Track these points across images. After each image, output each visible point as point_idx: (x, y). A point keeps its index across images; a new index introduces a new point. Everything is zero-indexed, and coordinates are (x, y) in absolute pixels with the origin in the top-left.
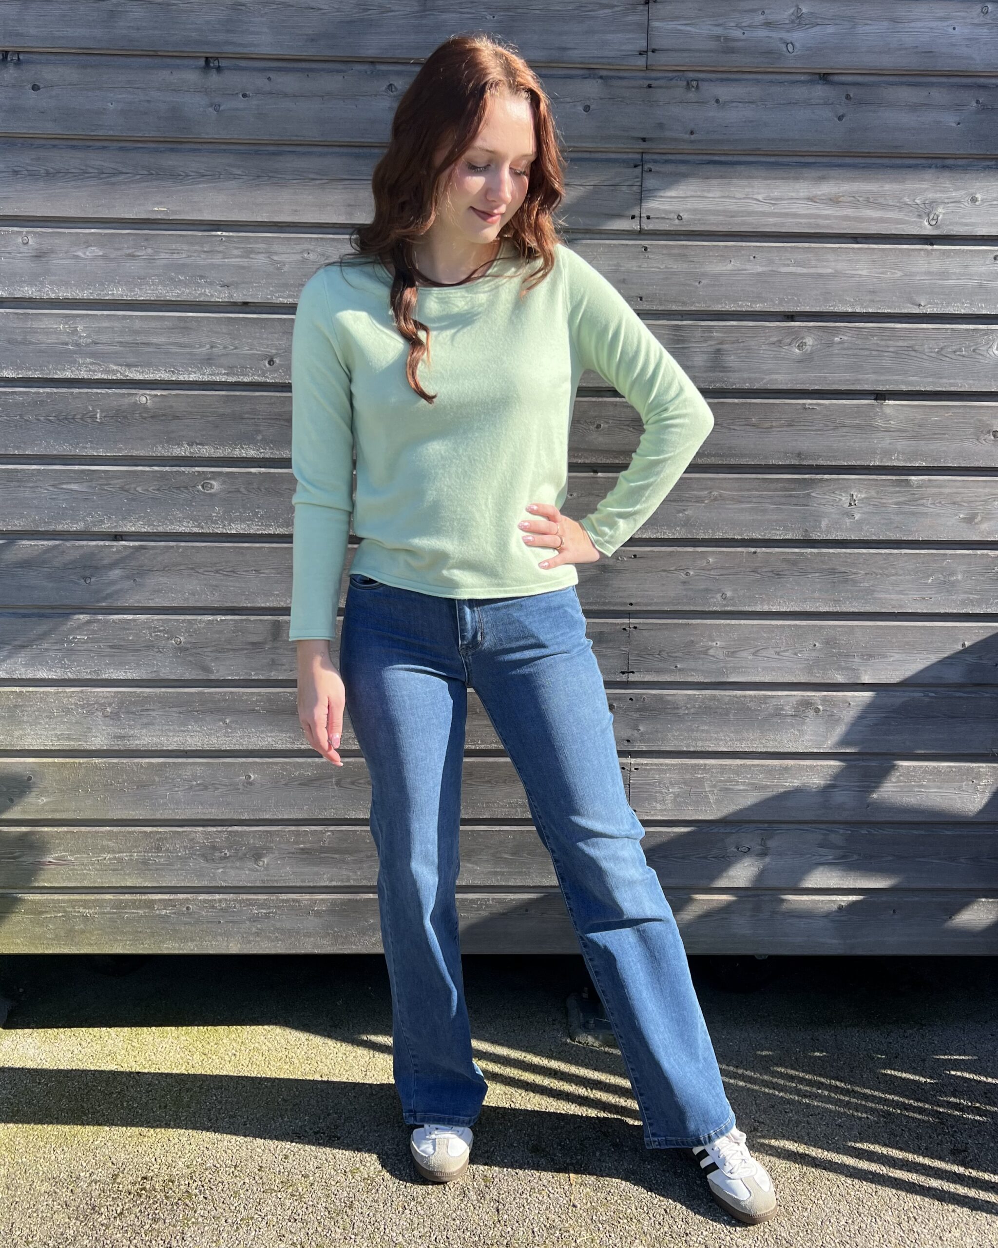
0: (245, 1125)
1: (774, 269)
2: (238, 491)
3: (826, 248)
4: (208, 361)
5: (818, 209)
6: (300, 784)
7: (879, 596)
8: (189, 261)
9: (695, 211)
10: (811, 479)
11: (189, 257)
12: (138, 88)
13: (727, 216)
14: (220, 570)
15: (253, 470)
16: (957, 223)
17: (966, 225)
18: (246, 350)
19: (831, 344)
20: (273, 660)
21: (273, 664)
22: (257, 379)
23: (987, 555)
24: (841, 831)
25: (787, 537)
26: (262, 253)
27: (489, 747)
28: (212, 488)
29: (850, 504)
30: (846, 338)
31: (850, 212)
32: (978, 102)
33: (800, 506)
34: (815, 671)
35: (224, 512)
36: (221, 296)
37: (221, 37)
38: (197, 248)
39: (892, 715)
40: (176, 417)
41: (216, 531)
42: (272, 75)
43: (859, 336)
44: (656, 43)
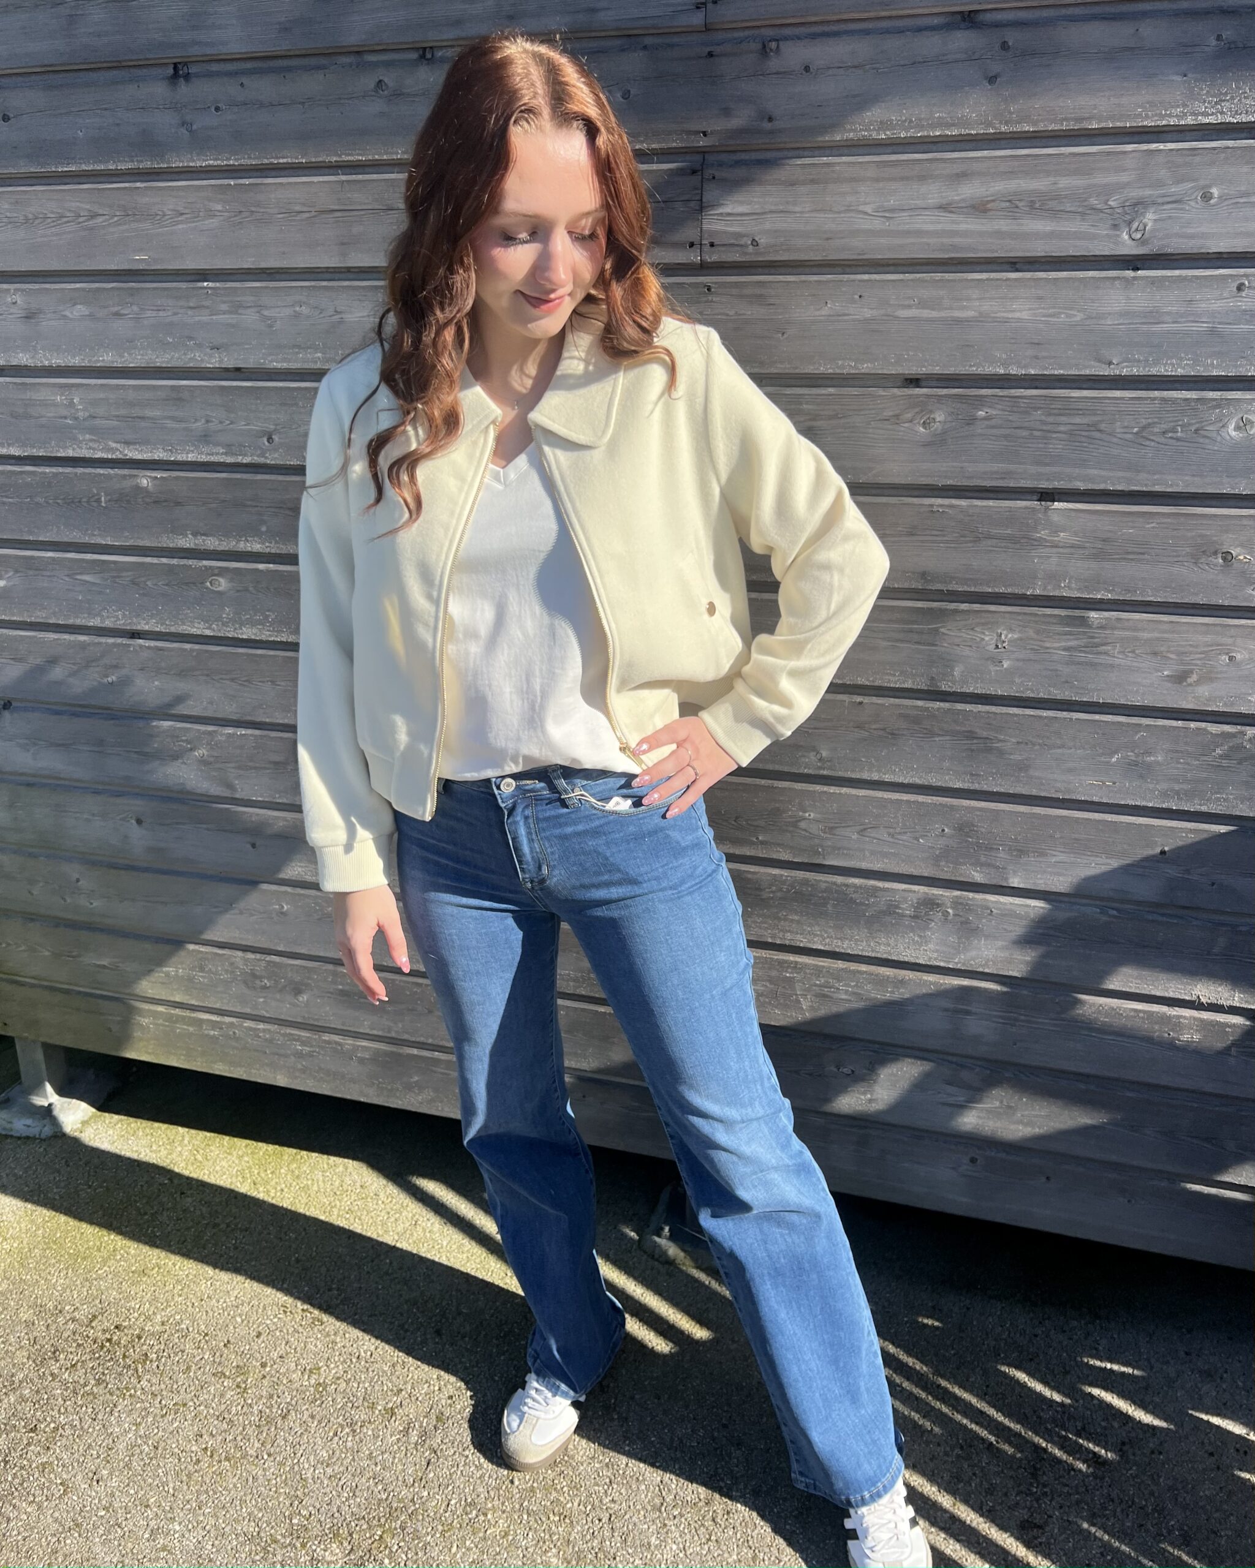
1: (889, 312)
2: (246, 590)
3: (967, 280)
5: (953, 222)
7: (1037, 774)
8: (175, 319)
9: (776, 233)
10: (940, 610)
11: (175, 314)
12: (106, 109)
13: (820, 238)
14: (237, 678)
15: (261, 567)
16: (1178, 235)
17: (1191, 236)
18: (242, 425)
19: (973, 420)
22: (257, 459)
25: (906, 686)
26: (252, 307)
28: (220, 585)
29: (997, 647)
30: (994, 413)
31: (1005, 225)
32: (1219, 38)
33: (924, 644)
34: (943, 863)
35: (235, 613)
37: (186, 36)
38: (182, 303)
40: (178, 503)
41: (228, 634)
42: (245, 80)
43: (1015, 409)
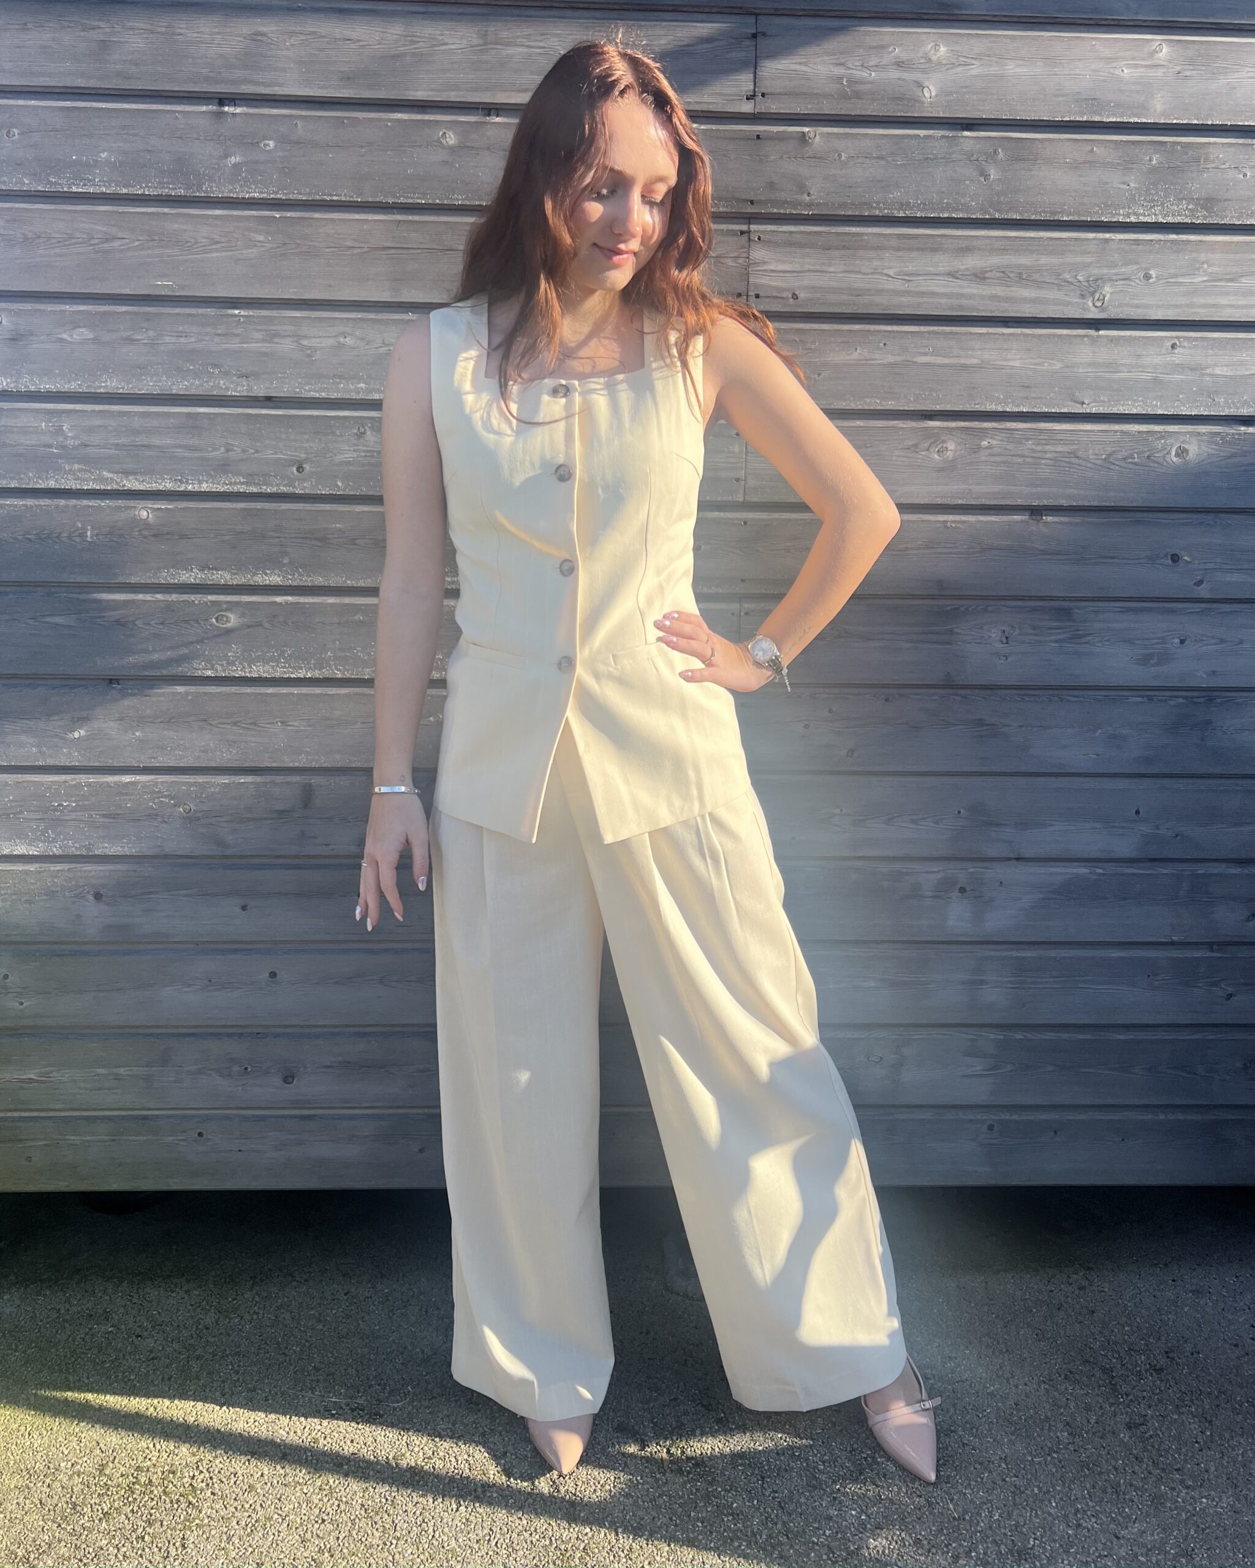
0: (268, 1400)
1: (908, 359)
2: (261, 625)
3: (971, 333)
4: (223, 467)
5: (961, 287)
7: (1036, 753)
8: (199, 346)
9: (814, 289)
11: (199, 341)
12: (136, 135)
13: (852, 295)
14: (240, 721)
15: (279, 600)
16: (1127, 305)
17: (1137, 306)
18: (269, 454)
19: (977, 449)
20: (303, 833)
21: (303, 838)
22: (284, 489)
24: (992, 1036)
25: (925, 682)
26: (289, 336)
28: (228, 621)
29: (1002, 642)
30: (995, 442)
31: (999, 291)
32: (1152, 161)
33: (941, 644)
34: (960, 843)
35: (243, 651)
36: (240, 389)
37: (239, 74)
38: (208, 330)
39: (1054, 896)
40: (183, 536)
41: (233, 673)
43: (1011, 440)
44: (766, 85)
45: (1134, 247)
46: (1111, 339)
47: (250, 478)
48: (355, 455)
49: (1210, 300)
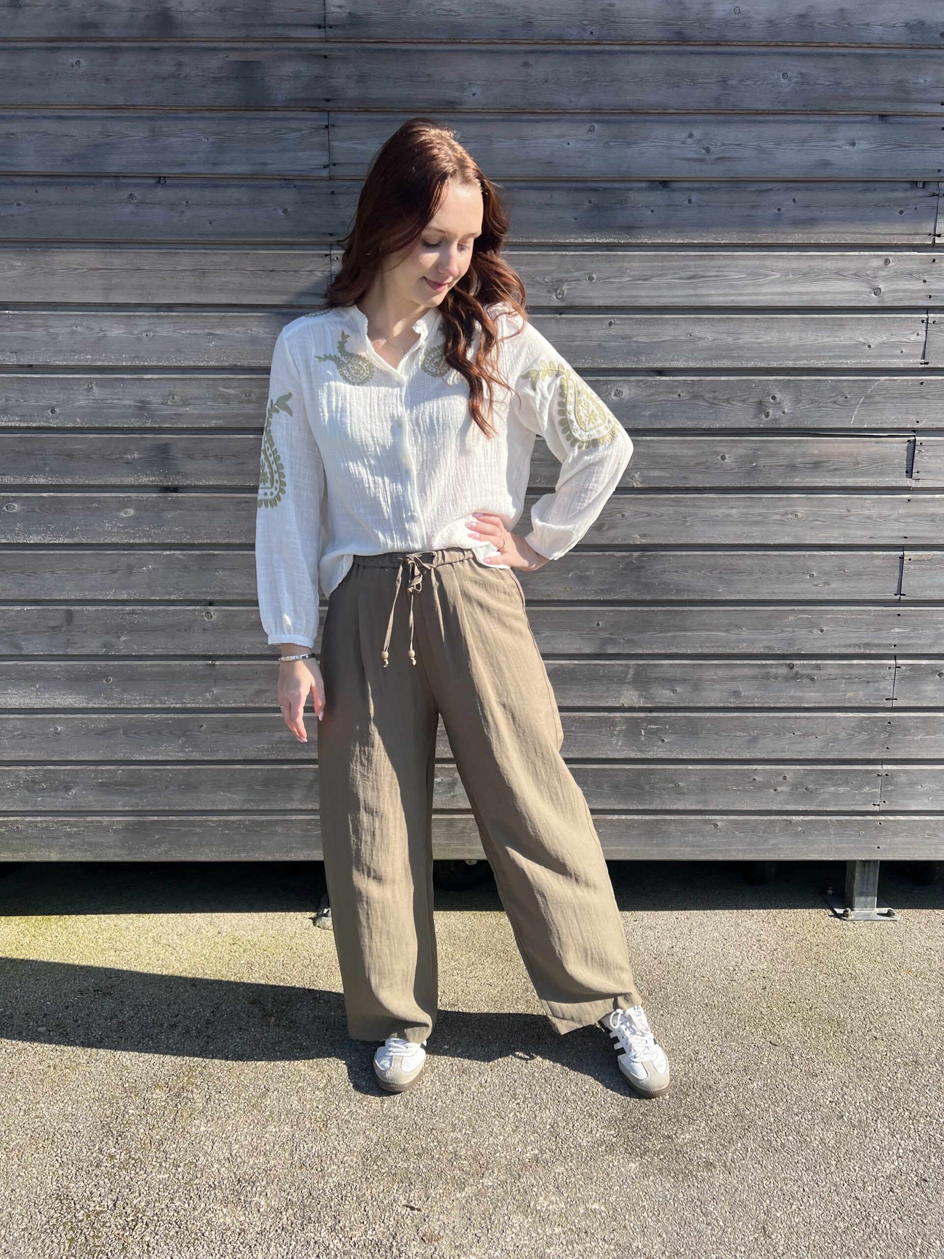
6: (96, 734)
15: (44, 495)
16: (579, 297)
17: (585, 298)
18: (33, 402)
20: (68, 640)
21: (69, 643)
22: (43, 424)
23: (613, 555)
26: (41, 327)
27: (239, 705)
32: (590, 202)
35: (25, 527)
36: (11, 360)
41: (19, 541)
42: (39, 189)
44: (337, 158)
45: (581, 259)
46: (570, 320)
47: (23, 418)
48: (87, 401)
49: (634, 293)
